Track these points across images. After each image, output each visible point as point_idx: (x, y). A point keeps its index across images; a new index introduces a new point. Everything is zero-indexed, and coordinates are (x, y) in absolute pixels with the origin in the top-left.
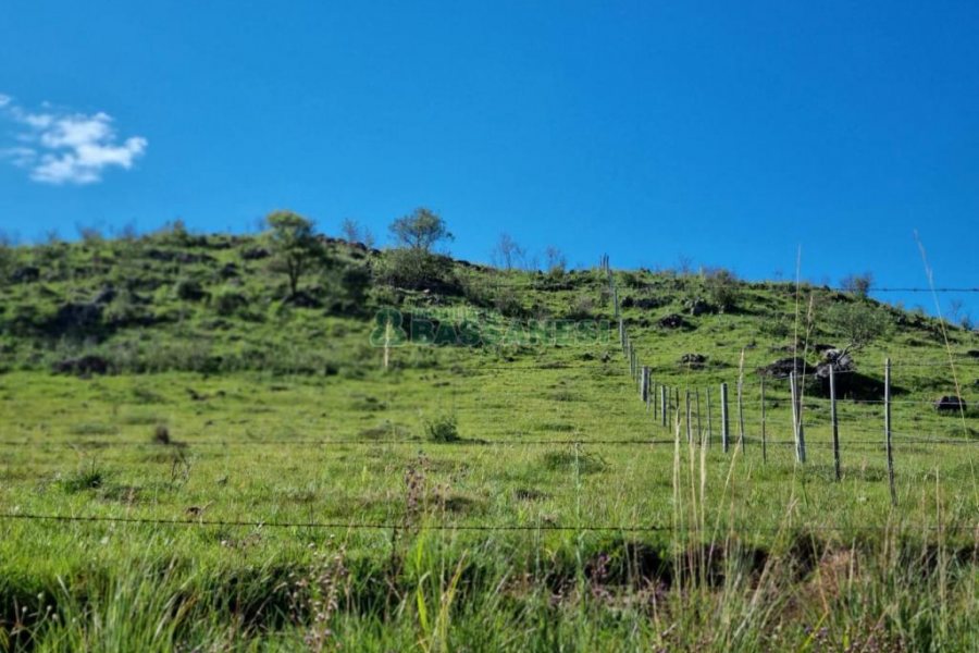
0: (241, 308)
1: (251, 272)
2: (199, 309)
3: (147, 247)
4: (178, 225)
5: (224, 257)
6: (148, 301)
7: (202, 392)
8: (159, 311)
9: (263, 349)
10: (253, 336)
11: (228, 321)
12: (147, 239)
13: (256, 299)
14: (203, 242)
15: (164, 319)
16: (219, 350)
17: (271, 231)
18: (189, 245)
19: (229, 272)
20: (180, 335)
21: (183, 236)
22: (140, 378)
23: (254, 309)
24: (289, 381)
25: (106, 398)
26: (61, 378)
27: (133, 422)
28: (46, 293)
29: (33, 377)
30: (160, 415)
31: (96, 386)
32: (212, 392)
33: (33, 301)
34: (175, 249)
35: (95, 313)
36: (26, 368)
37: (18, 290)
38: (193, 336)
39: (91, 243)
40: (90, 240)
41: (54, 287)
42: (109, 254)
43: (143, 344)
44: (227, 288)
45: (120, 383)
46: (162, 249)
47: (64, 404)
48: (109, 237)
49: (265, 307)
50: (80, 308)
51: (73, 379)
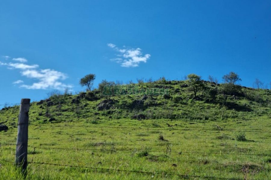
0: (180, 101)
1: (183, 91)
2: (169, 101)
3: (155, 85)
4: (163, 78)
5: (176, 87)
6: (155, 99)
7: (171, 124)
8: (159, 102)
9: (187, 112)
10: (184, 109)
11: (177, 105)
12: (155, 82)
13: (185, 98)
14: (170, 83)
15: (160, 104)
16: (175, 113)
17: (189, 79)
18: (166, 84)
19: (177, 91)
20: (164, 109)
21: (165, 81)
22: (154, 120)
23: (184, 101)
24: (195, 121)
25: (146, 126)
26: (134, 120)
27: (153, 133)
28: (129, 97)
29: (127, 120)
30: (160, 131)
31: (142, 122)
32: (174, 124)
33: (126, 99)
34: (163, 85)
35: (142, 103)
36: (125, 117)
37: (122, 97)
38: (168, 109)
39: (140, 84)
40: (141, 83)
41: (131, 96)
42: (145, 87)
43: (155, 111)
44: (177, 95)
45: (149, 122)
46: (159, 85)
47: (135, 127)
48: (145, 82)
49: (187, 101)
50: (138, 101)
51: (136, 121)
